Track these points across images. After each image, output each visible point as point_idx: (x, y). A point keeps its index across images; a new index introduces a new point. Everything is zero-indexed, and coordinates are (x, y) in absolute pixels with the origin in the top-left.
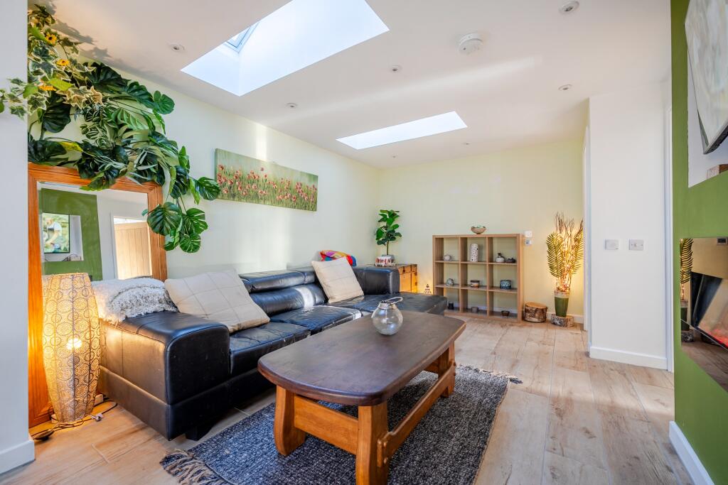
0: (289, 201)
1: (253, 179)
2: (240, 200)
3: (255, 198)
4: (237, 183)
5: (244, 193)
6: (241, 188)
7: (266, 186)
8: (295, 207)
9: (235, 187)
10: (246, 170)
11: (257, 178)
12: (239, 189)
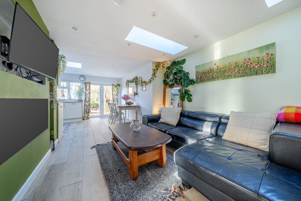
0: (237, 74)
1: (211, 71)
2: (205, 82)
3: (213, 79)
4: (203, 75)
5: (206, 79)
6: (205, 77)
7: (218, 71)
8: (243, 76)
9: (203, 77)
10: (207, 68)
11: (212, 69)
12: (204, 77)
